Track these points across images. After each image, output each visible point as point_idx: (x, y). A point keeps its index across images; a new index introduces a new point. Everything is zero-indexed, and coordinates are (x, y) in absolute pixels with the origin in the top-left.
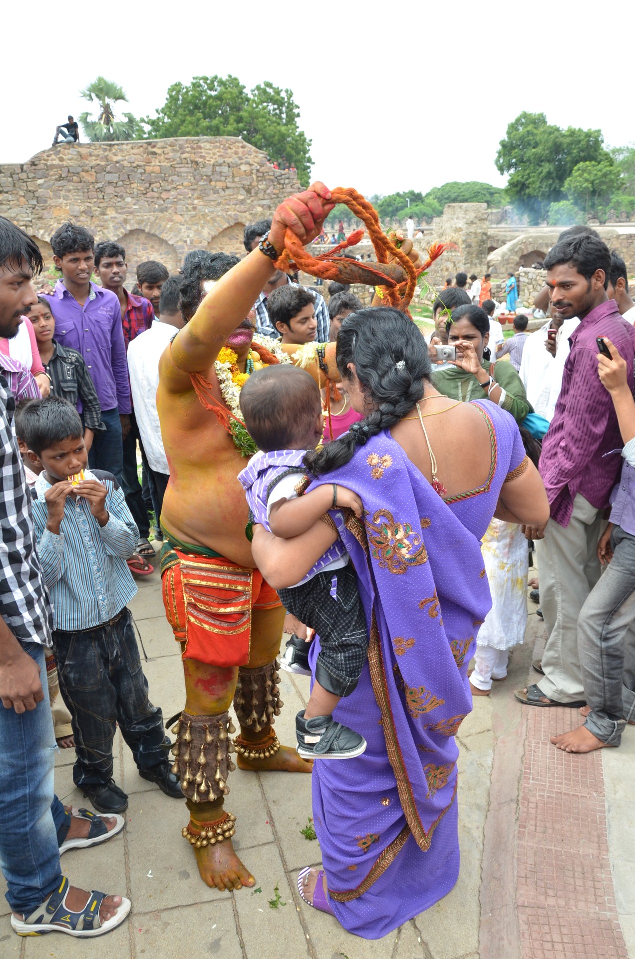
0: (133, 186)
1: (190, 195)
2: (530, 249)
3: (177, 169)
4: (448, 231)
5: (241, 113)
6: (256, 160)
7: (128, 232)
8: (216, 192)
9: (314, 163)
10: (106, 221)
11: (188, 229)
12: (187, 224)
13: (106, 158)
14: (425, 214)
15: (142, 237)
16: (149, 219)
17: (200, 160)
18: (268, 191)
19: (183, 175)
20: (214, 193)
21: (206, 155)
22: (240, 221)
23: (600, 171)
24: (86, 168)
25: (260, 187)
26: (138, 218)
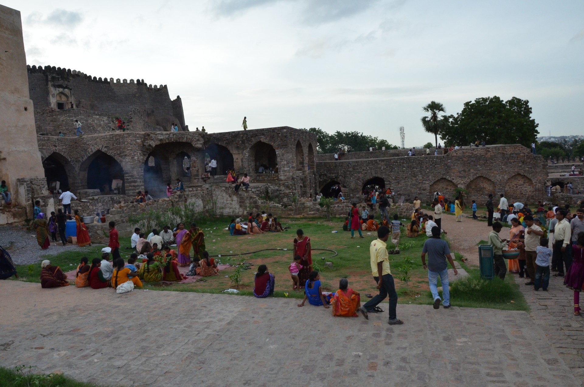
0: (480, 162)
1: (501, 164)
3: (497, 156)
6: (527, 152)
7: (477, 177)
12: (499, 174)
15: (482, 179)
16: (485, 173)
17: (505, 152)
20: (510, 164)
21: (508, 151)
22: (519, 173)
24: (465, 156)
25: (528, 161)
26: (481, 172)
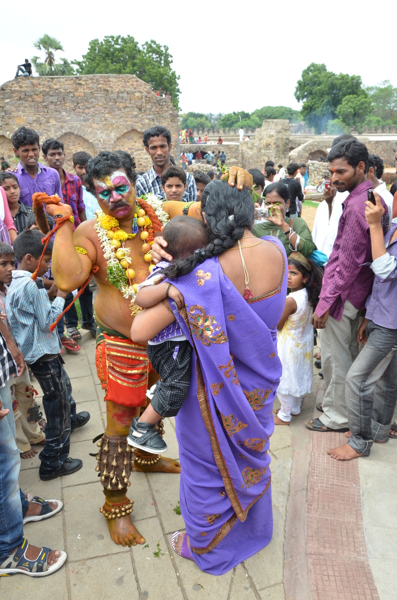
0: (66, 105)
1: (103, 111)
2: (316, 149)
3: (95, 95)
4: (265, 137)
5: (135, 61)
6: (145, 90)
7: (63, 134)
8: (119, 109)
9: (181, 93)
10: (49, 127)
11: (102, 133)
12: (101, 129)
13: (50, 87)
14: (250, 126)
15: (73, 138)
16: (77, 126)
17: (109, 89)
18: (153, 110)
19: (98, 98)
20: (118, 110)
21: (113, 86)
22: (135, 128)
23: (359, 101)
24: (37, 93)
25: (148, 107)
26: (70, 125)
